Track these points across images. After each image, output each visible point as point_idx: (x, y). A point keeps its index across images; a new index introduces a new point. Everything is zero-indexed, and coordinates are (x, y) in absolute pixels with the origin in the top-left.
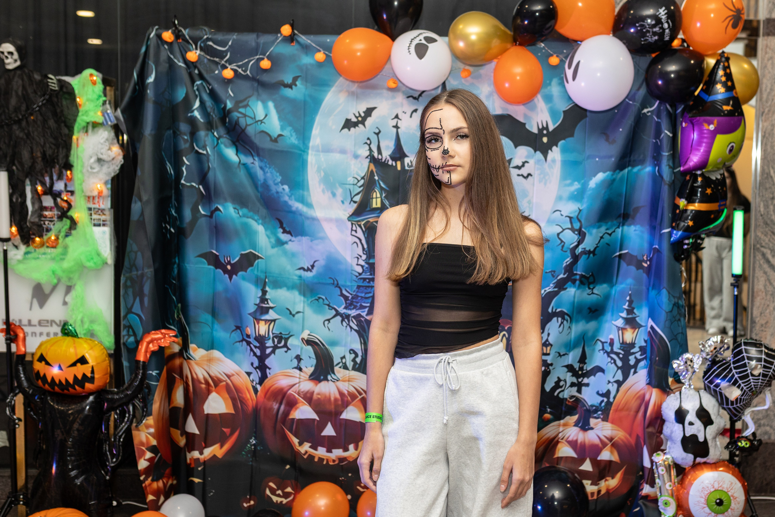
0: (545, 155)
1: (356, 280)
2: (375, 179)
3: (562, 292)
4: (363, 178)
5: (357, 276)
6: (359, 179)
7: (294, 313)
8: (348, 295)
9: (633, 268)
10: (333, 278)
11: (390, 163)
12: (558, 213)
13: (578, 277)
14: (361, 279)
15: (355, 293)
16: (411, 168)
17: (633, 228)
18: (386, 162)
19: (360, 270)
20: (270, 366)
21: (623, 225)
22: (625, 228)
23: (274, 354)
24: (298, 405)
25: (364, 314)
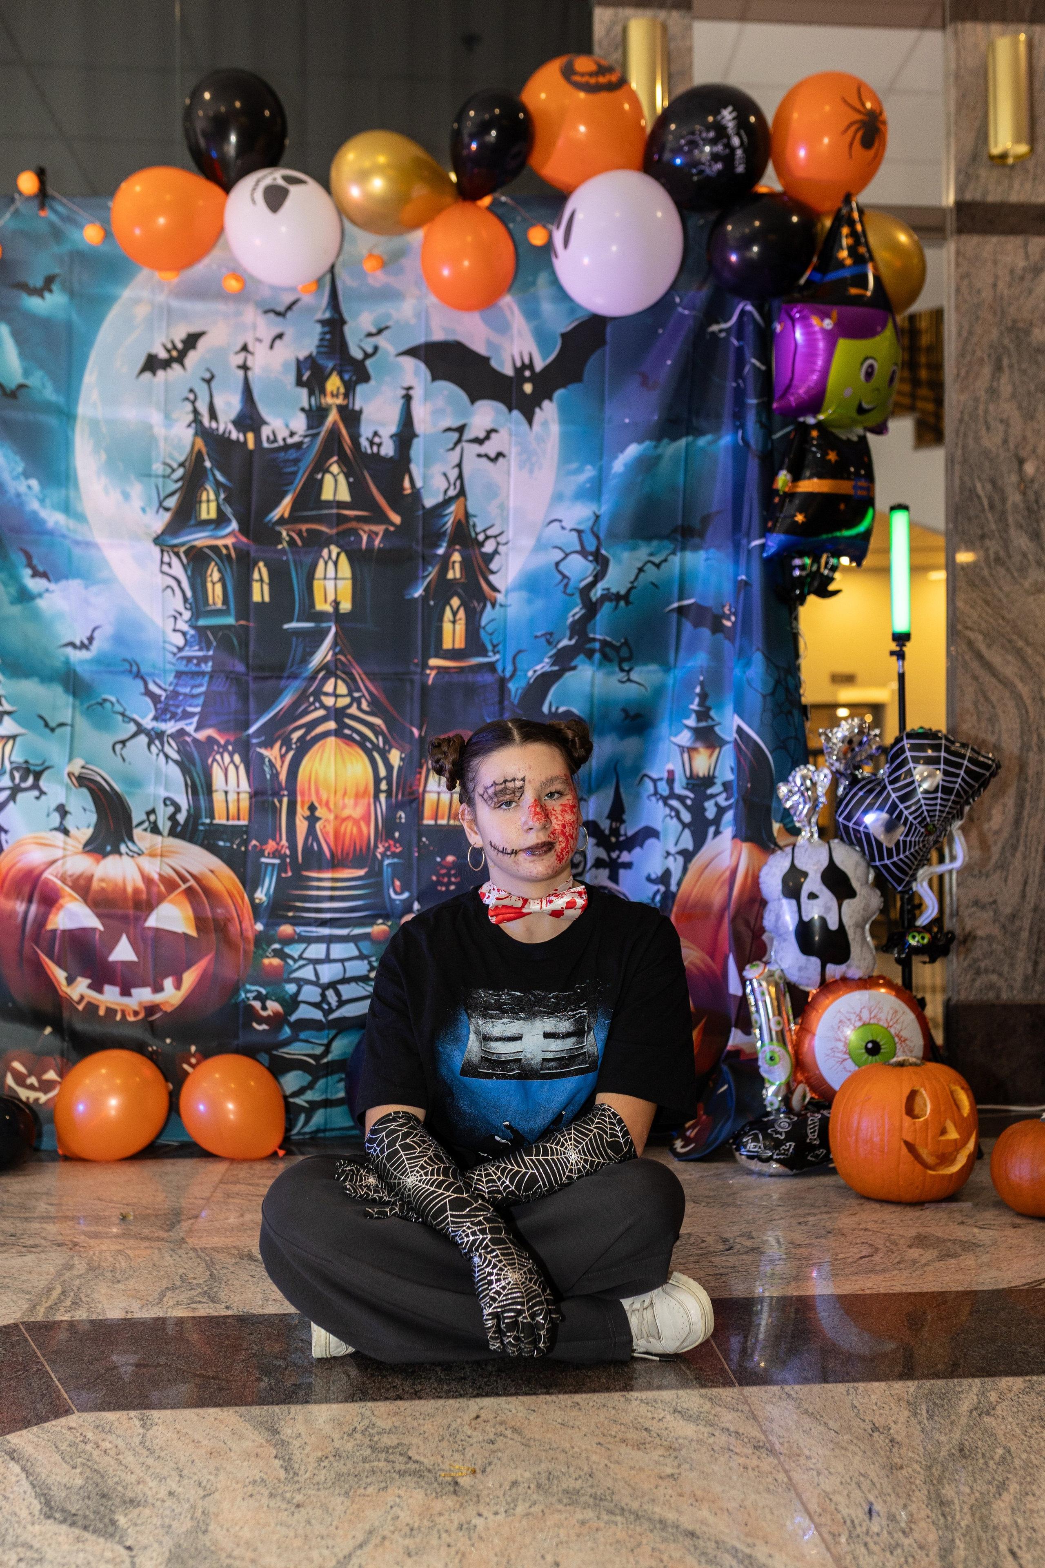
0: (529, 418)
1: (174, 660)
2: (205, 468)
3: (568, 674)
4: (182, 465)
5: (174, 654)
6: (175, 465)
7: (53, 724)
8: (157, 691)
9: (706, 632)
10: (129, 657)
11: (234, 435)
12: (556, 524)
13: (597, 645)
14: (182, 658)
15: (171, 688)
16: (275, 445)
17: (702, 555)
18: (227, 435)
19: (179, 640)
20: (6, 827)
21: (683, 549)
22: (689, 556)
23: (15, 801)
24: (61, 901)
25: (190, 729)
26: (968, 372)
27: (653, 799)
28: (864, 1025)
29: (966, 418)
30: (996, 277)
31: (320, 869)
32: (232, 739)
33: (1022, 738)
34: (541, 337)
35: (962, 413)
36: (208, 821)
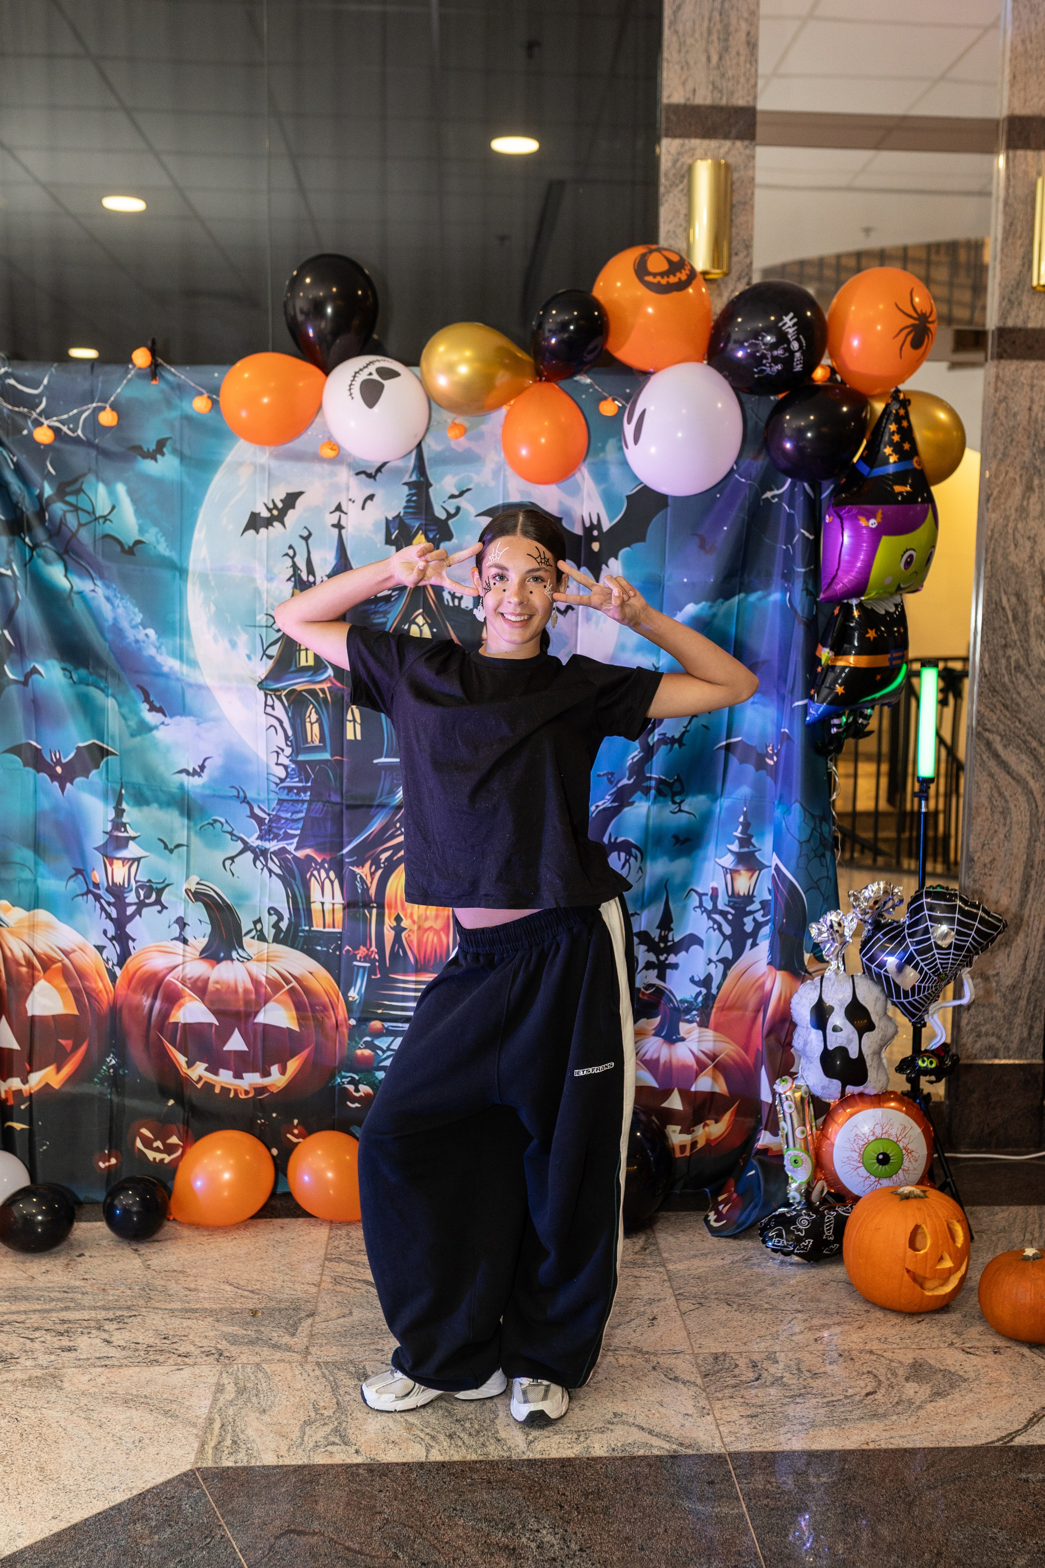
0: (597, 573)
1: (277, 790)
3: (626, 810)
5: (277, 784)
7: (171, 846)
8: (262, 814)
9: (750, 768)
10: (238, 786)
13: (653, 783)
14: (284, 788)
15: (274, 813)
19: (282, 773)
20: (134, 936)
23: (141, 915)
24: (182, 1001)
25: (291, 848)
26: (1000, 492)
27: (698, 910)
28: (877, 1139)
29: (996, 535)
30: (1032, 401)
31: (405, 972)
32: (328, 858)
33: (1031, 829)
34: (609, 499)
35: (992, 531)
36: (307, 928)
